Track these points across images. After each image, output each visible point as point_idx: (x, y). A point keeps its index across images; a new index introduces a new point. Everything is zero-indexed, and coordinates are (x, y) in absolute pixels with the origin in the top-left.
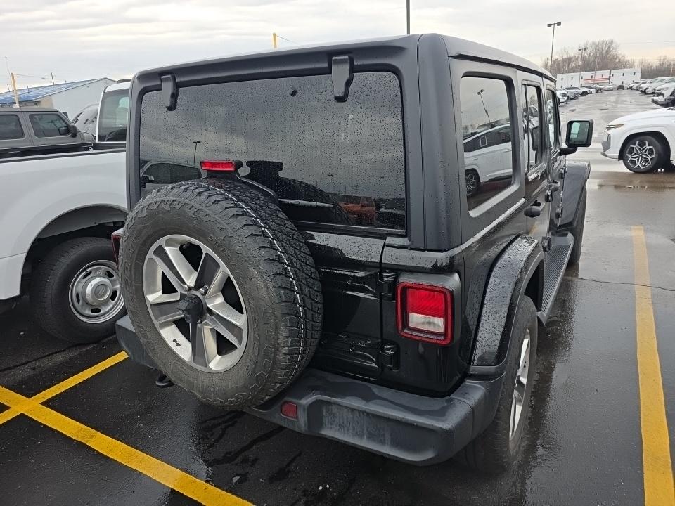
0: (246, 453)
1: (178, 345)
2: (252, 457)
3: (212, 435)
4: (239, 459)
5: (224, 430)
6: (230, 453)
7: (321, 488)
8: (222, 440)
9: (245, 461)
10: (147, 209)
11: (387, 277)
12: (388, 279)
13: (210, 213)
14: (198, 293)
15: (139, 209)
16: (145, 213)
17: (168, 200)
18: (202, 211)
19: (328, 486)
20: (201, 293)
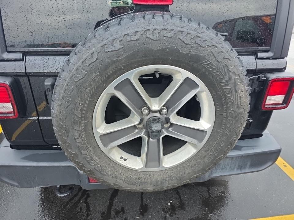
0: (113, 208)
1: (125, 160)
2: (119, 209)
3: (81, 209)
4: (113, 213)
5: (86, 201)
6: (104, 213)
7: (169, 204)
8: (91, 209)
9: (117, 213)
10: (120, 41)
11: (263, 77)
12: (264, 78)
13: (207, 38)
14: (158, 115)
15: (105, 42)
16: (118, 45)
17: (155, 29)
18: (199, 37)
19: (171, 201)
20: (161, 114)
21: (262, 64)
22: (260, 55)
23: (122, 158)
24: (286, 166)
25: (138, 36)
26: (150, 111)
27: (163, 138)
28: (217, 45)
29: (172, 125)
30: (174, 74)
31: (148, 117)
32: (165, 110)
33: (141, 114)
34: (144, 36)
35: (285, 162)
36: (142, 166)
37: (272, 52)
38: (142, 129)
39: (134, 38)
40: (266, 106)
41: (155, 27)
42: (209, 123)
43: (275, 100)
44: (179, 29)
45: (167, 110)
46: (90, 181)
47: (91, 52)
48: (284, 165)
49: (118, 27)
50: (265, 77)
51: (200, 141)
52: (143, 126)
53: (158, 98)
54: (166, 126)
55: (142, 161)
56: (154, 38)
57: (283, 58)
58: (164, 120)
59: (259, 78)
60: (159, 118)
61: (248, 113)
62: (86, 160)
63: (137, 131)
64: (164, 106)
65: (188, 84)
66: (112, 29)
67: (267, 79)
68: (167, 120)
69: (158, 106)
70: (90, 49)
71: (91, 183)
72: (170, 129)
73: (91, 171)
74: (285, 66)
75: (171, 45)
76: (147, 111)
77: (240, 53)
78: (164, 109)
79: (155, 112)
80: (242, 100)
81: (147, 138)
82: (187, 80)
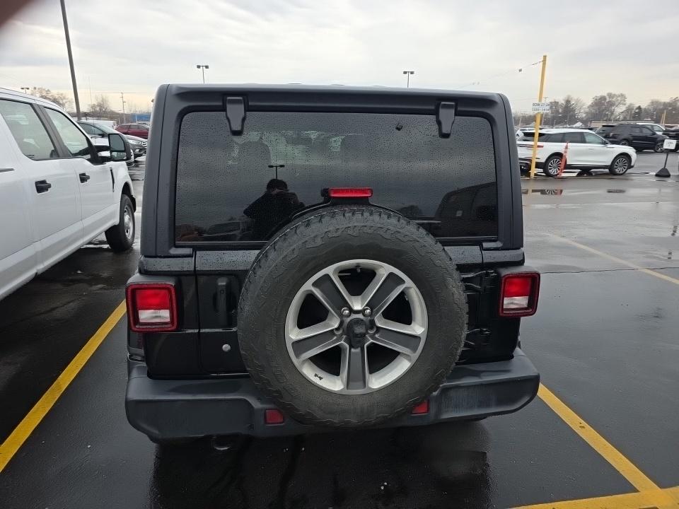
1: (321, 378)
7: (382, 488)
10: (322, 238)
11: (492, 273)
12: (494, 274)
13: (407, 233)
14: (360, 316)
15: (307, 239)
16: (319, 242)
17: (355, 226)
18: (399, 232)
19: (386, 484)
20: (364, 315)
21: (490, 257)
22: (485, 245)
23: (316, 375)
24: (583, 427)
25: (339, 233)
26: (352, 311)
27: (368, 347)
28: (419, 240)
29: (379, 329)
30: (377, 269)
31: (349, 319)
32: (368, 311)
33: (341, 315)
34: (345, 232)
35: (582, 421)
36: (342, 387)
37: (501, 241)
38: (342, 335)
39: (335, 235)
40: (504, 312)
41: (355, 224)
42: (422, 326)
43: (517, 304)
44: (379, 225)
45: (372, 310)
46: (268, 421)
47: (292, 248)
48: (582, 425)
49: (319, 225)
50: (495, 272)
51: (414, 350)
52: (343, 331)
53: (360, 296)
54: (371, 332)
55: (342, 381)
56: (354, 234)
57: (519, 248)
58: (368, 323)
59: (487, 274)
60: (362, 320)
61: (467, 313)
62: (274, 375)
63: (335, 338)
64: (367, 305)
65: (393, 280)
66: (313, 226)
67: (499, 275)
68: (372, 324)
69: (360, 305)
70: (291, 246)
71: (269, 424)
72: (377, 336)
73: (277, 392)
74: (522, 258)
75: (371, 241)
76: (347, 312)
77: (445, 244)
78: (367, 309)
79: (358, 312)
80: (455, 297)
81: (348, 346)
82: (391, 275)
